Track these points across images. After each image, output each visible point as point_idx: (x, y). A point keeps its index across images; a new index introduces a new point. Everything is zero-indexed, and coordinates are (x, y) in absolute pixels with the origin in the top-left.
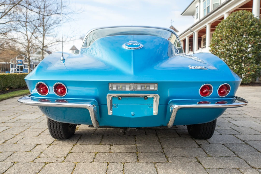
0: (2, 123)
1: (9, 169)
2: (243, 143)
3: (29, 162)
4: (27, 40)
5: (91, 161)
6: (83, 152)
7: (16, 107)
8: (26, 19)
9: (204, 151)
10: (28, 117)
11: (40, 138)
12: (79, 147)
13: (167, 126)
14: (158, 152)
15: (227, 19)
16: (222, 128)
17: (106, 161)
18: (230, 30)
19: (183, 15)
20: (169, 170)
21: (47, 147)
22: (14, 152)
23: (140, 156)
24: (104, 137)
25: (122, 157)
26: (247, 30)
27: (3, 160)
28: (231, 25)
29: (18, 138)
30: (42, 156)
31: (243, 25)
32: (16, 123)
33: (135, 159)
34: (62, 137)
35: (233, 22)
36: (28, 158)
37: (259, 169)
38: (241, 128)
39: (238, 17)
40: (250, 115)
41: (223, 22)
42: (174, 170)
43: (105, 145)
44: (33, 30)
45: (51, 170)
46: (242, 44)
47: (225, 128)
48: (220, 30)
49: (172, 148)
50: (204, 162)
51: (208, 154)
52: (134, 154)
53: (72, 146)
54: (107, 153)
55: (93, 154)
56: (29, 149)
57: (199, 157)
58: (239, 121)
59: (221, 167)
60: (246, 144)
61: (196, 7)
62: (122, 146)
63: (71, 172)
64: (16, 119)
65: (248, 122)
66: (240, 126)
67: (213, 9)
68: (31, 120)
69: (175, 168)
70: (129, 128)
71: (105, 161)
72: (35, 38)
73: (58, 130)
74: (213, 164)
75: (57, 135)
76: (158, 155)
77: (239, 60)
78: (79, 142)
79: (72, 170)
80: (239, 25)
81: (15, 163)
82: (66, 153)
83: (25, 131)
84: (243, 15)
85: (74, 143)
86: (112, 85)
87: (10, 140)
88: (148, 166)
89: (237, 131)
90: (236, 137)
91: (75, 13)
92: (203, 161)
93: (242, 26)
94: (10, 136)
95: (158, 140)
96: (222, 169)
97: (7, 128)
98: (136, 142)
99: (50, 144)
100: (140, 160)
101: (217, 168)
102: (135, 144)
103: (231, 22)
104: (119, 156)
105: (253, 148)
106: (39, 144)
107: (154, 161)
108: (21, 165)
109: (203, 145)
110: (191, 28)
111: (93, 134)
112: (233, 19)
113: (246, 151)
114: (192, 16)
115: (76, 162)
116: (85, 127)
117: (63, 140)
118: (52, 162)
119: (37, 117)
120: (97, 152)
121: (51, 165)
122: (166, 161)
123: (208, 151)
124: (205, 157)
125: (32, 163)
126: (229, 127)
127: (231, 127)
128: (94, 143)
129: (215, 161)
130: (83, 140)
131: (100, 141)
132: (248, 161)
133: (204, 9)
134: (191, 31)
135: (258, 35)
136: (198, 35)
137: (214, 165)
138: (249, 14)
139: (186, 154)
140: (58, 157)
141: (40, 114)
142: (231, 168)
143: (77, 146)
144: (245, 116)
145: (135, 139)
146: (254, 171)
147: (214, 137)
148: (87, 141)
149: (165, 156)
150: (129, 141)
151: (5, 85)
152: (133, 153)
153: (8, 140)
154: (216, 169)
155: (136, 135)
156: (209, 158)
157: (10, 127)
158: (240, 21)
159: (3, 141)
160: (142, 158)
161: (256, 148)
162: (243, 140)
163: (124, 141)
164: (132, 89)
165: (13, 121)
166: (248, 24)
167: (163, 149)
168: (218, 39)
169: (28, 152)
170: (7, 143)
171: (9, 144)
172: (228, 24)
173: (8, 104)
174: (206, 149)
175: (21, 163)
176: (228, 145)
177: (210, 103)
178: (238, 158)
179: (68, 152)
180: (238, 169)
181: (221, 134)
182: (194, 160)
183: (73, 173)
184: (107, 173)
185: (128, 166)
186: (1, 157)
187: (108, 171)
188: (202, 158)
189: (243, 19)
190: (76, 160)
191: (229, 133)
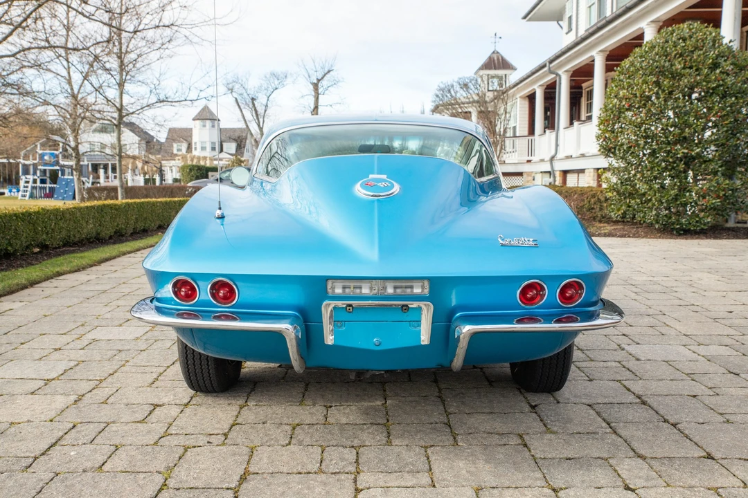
0: (56, 350)
1: (110, 460)
2: (638, 400)
3: (147, 445)
4: (70, 95)
5: (284, 443)
6: (264, 423)
7: (74, 305)
9: (541, 420)
10: (114, 333)
11: (160, 389)
12: (254, 411)
13: (451, 367)
14: (436, 423)
15: (650, 46)
16: (597, 364)
17: (318, 443)
18: (654, 79)
19: (529, 20)
20: (457, 461)
21: (180, 411)
22: (108, 424)
23: (393, 432)
24: (309, 386)
25: (354, 433)
26: (702, 81)
27: (89, 441)
28: (657, 67)
29: (108, 388)
30: (173, 430)
31: (691, 68)
32: (89, 351)
33: (384, 438)
34: (213, 388)
35: (664, 58)
36: (144, 436)
37: (652, 458)
38: (644, 363)
39: (676, 45)
40: (677, 328)
42: (468, 463)
43: (314, 405)
45: (201, 462)
47: (605, 364)
48: (626, 79)
49: (468, 412)
50: (536, 446)
51: (549, 427)
52: (381, 426)
53: (238, 409)
54: (319, 426)
55: (289, 428)
56: (140, 417)
57: (528, 434)
58: (644, 346)
59: (570, 456)
60: (644, 403)
63: (245, 466)
65: (668, 346)
66: (643, 359)
68: (123, 342)
69: (470, 458)
71: (315, 444)
74: (553, 450)
75: (201, 382)
76: (435, 429)
77: (678, 166)
78: (253, 399)
79: (246, 463)
80: (678, 66)
81: (117, 446)
82: (226, 427)
83: (118, 373)
84: (691, 37)
85: (241, 402)
86: (332, 284)
87: (89, 395)
88: (412, 454)
89: (631, 371)
90: (625, 386)
92: (534, 444)
93: (688, 70)
94: (86, 386)
95: (438, 394)
96: (572, 460)
97: (72, 364)
98: (385, 399)
99: (186, 405)
100: (393, 441)
101: (561, 456)
102: (383, 404)
103: (657, 57)
104: (346, 432)
105: (655, 414)
106: (158, 403)
107: (425, 442)
108: (133, 452)
109: (541, 406)
110: (551, 62)
111: (283, 378)
112: (662, 48)
113: (637, 420)
115: (251, 445)
117: (215, 395)
118: (199, 445)
119: (138, 336)
120: (296, 423)
121: (197, 452)
122: (452, 443)
123: (551, 421)
124: (539, 435)
125: (155, 446)
126: (615, 361)
127: (619, 362)
128: (288, 402)
129: (560, 443)
130: (262, 395)
131: (302, 396)
132: (633, 443)
133: (590, 4)
134: (551, 72)
135: (731, 96)
137: (556, 452)
138: (708, 33)
139: (498, 427)
140: (211, 435)
141: (143, 326)
142: (591, 458)
143: (250, 410)
144: (664, 329)
145: (385, 391)
146: (639, 464)
147: (572, 388)
149: (451, 432)
150: (369, 398)
151: (29, 239)
152: (379, 424)
153: (84, 395)
154: (558, 460)
155: (385, 383)
156: (548, 436)
157: (79, 362)
158: (681, 55)
159: (74, 397)
160: (399, 437)
161: (662, 412)
162: (640, 393)
163: (357, 396)
166: (704, 62)
167: (447, 416)
168: (620, 105)
169: (138, 422)
170: (86, 402)
171: (90, 404)
172: (649, 63)
173: (50, 296)
174: (547, 416)
175: (132, 447)
176: (601, 406)
178: (614, 435)
179: (231, 422)
180: (607, 460)
181: (591, 380)
182: (515, 441)
183: (250, 469)
184: (323, 467)
185: (366, 454)
186: (83, 434)
187: (323, 464)
188: (534, 436)
189: (690, 49)
190: (252, 441)
191: (609, 378)
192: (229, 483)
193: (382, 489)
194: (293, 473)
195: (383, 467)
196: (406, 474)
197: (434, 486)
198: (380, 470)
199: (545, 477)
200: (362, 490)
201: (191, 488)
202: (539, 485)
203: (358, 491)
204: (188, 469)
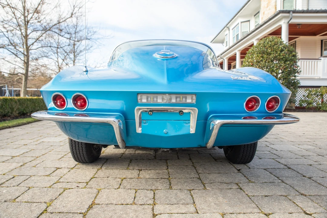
0: (24, 145)
1: (22, 195)
2: (286, 167)
3: (45, 187)
4: (58, 66)
5: (116, 188)
6: (108, 177)
7: (41, 130)
8: (58, 46)
9: (245, 176)
10: (52, 139)
11: (62, 161)
12: (104, 172)
14: (194, 178)
15: (258, 45)
16: (261, 152)
17: (134, 188)
18: (261, 55)
19: (213, 43)
20: (208, 198)
21: (68, 171)
22: (31, 176)
23: (172, 182)
24: (132, 161)
25: (152, 183)
26: (278, 56)
27: (17, 185)
28: (262, 51)
29: (38, 161)
30: (61, 180)
31: (274, 51)
32: (39, 146)
33: (168, 185)
34: (86, 161)
35: (264, 48)
36: (46, 182)
37: (309, 195)
38: (280, 152)
39: (268, 43)
40: (286, 139)
41: (254, 48)
42: (214, 198)
43: (133, 169)
44: (64, 57)
45: (70, 197)
46: (273, 69)
47: (263, 152)
48: (251, 55)
49: (208, 173)
50: (247, 189)
51: (250, 179)
52: (166, 180)
53: (97, 170)
54: (135, 179)
55: (120, 180)
56: (48, 173)
57: (240, 183)
58: (277, 145)
59: (266, 195)
60: (289, 168)
61: (226, 35)
62: (152, 171)
63: (93, 200)
64: (39, 142)
65: (286, 145)
66: (279, 150)
67: (242, 37)
68: (54, 143)
69: (215, 196)
70: (161, 149)
71: (132, 188)
72: (66, 65)
73: (81, 152)
74: (256, 191)
75: (80, 158)
76: (193, 181)
78: (105, 166)
79: (94, 198)
80: (269, 50)
81: (30, 188)
82: (89, 178)
83: (46, 154)
84: (273, 41)
85: (99, 167)
86: (141, 96)
87: (29, 163)
88: (183, 194)
89: (276, 155)
90: (277, 161)
91: (105, 38)
92: (245, 188)
93: (272, 52)
94: (29, 159)
95: (192, 165)
96: (268, 197)
97: (28, 150)
98: (168, 167)
99: (72, 168)
100: (173, 187)
101: (262, 195)
102: (166, 169)
103: (262, 47)
104: (148, 182)
105: (297, 173)
106: (59, 167)
107: (189, 187)
108: (36, 191)
109: (242, 170)
110: (221, 55)
111: (120, 157)
112: (263, 44)
113: (290, 176)
114: (221, 44)
115: (99, 188)
116: (111, 150)
117: (87, 164)
118: (72, 188)
119: (62, 140)
120: (124, 178)
121: (70, 191)
122: (203, 188)
123: (250, 177)
124: (246, 183)
125: (49, 188)
126: (267, 151)
127: (269, 151)
128: (121, 168)
129: (258, 187)
130: (109, 165)
131: (128, 165)
132: (295, 187)
133: (233, 37)
134: (221, 58)
135: (288, 61)
136: (228, 62)
137: (258, 193)
138: (279, 40)
139: (225, 180)
140: (80, 183)
141: (65, 137)
142: (278, 195)
143: (102, 171)
144: (282, 140)
145: (167, 163)
146: (305, 199)
148: (114, 165)
149: (202, 182)
150: (160, 166)
151: (33, 108)
152: (165, 178)
153: (27, 163)
154: (261, 197)
155: (167, 160)
156: (251, 184)
157: (32, 150)
158: (270, 47)
159: (22, 164)
160: (175, 185)
161: (300, 172)
162: (285, 164)
163: (154, 165)
164: (165, 101)
165: (36, 144)
166: (278, 49)
167: (198, 174)
168: (249, 64)
169: (46, 176)
170: (26, 166)
171: (27, 167)
172: (259, 49)
173: (33, 127)
174: (247, 174)
175: (37, 188)
176: (270, 169)
177: (257, 118)
178: (283, 183)
179: (92, 176)
180: (286, 196)
181: (260, 159)
182: (235, 187)
183: (95, 202)
184: (135, 201)
185: (159, 194)
186: (16, 181)
187: (136, 199)
188: (244, 184)
189: (273, 45)
190: (100, 186)
191: (268, 158)
192: (81, 210)
193: (168, 215)
194: (119, 204)
195: (168, 201)
196: (181, 205)
197: (198, 213)
198: (166, 203)
199: (258, 207)
200: (157, 215)
201: (59, 213)
202: (256, 211)
203: (154, 215)
204: (62, 201)
